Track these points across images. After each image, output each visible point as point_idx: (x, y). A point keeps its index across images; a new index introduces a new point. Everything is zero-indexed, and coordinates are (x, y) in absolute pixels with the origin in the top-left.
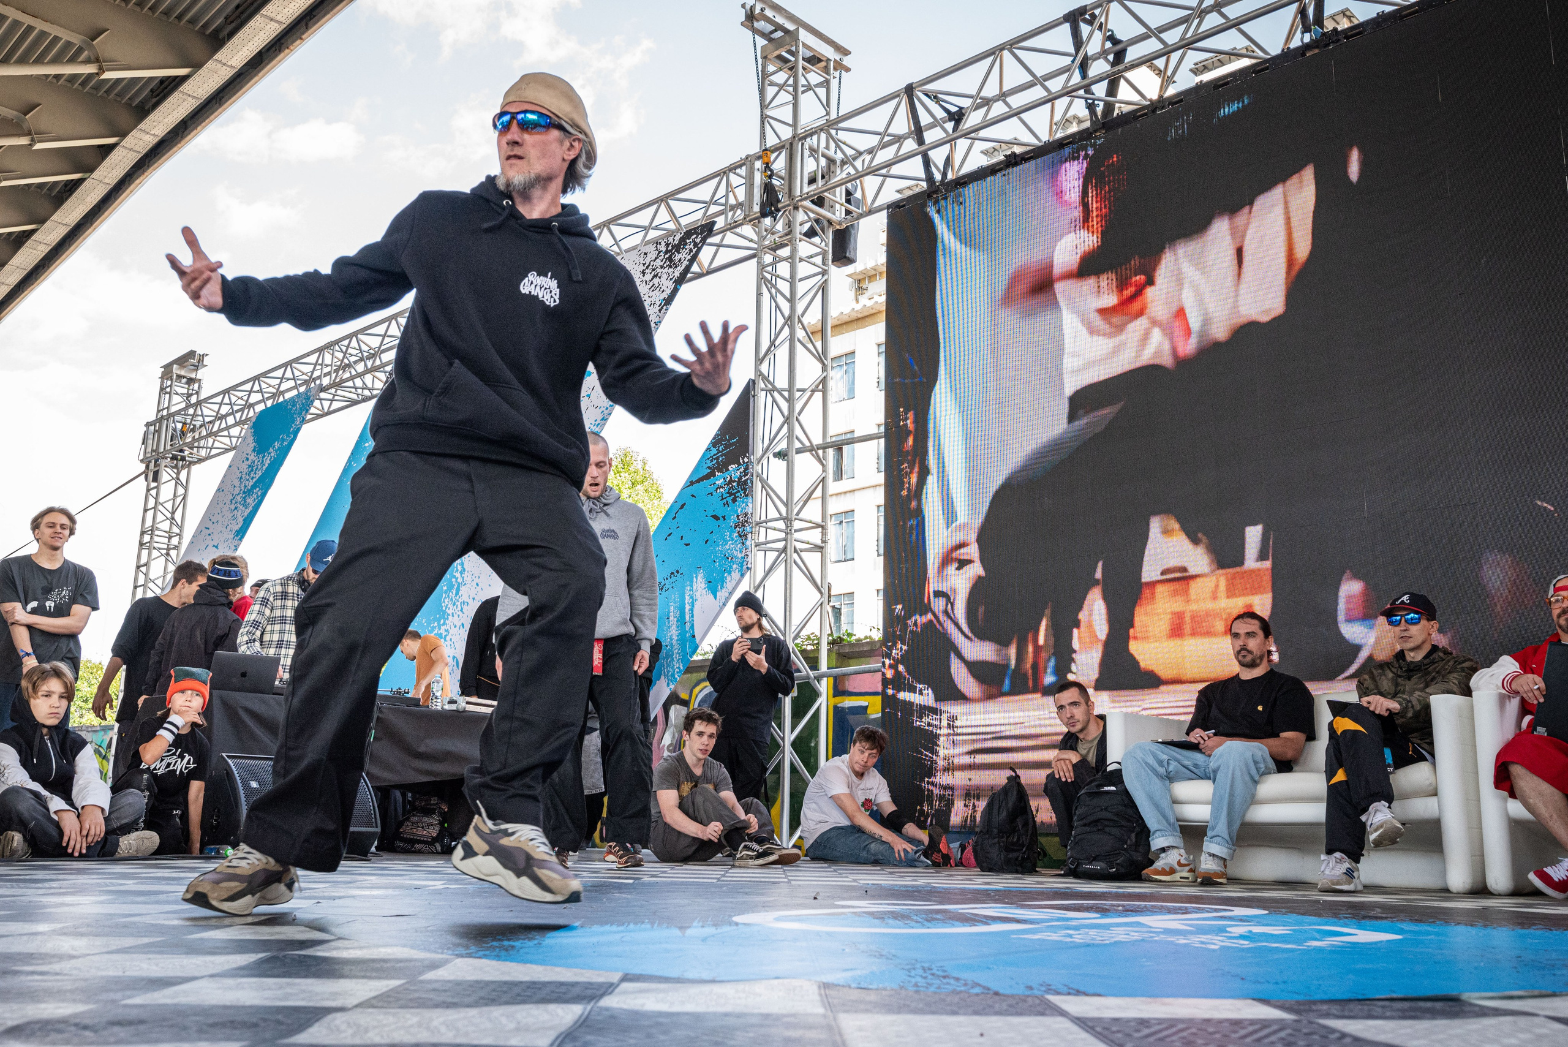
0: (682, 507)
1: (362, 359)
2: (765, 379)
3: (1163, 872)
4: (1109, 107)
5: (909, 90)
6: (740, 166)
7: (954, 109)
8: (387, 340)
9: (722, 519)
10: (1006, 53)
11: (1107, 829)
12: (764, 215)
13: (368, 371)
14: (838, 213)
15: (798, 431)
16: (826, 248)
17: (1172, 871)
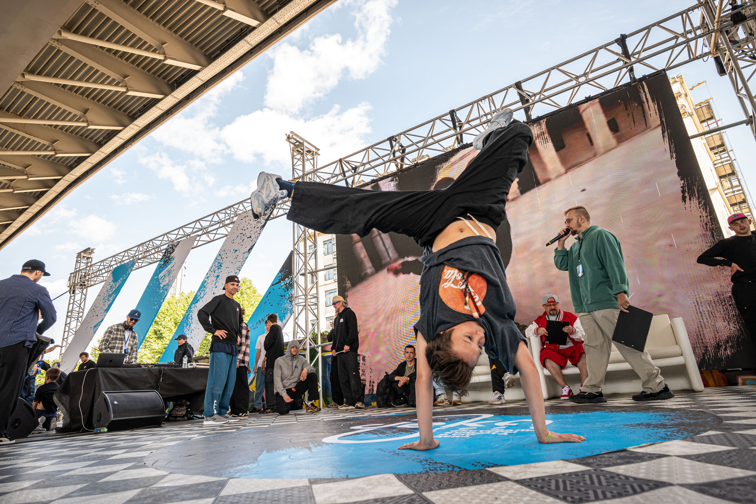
0: (270, 293)
1: (154, 249)
2: (297, 250)
3: (441, 403)
4: (402, 165)
5: (340, 160)
7: (354, 166)
8: (163, 242)
9: (283, 296)
10: (370, 149)
13: (156, 252)
15: (308, 267)
17: (443, 402)
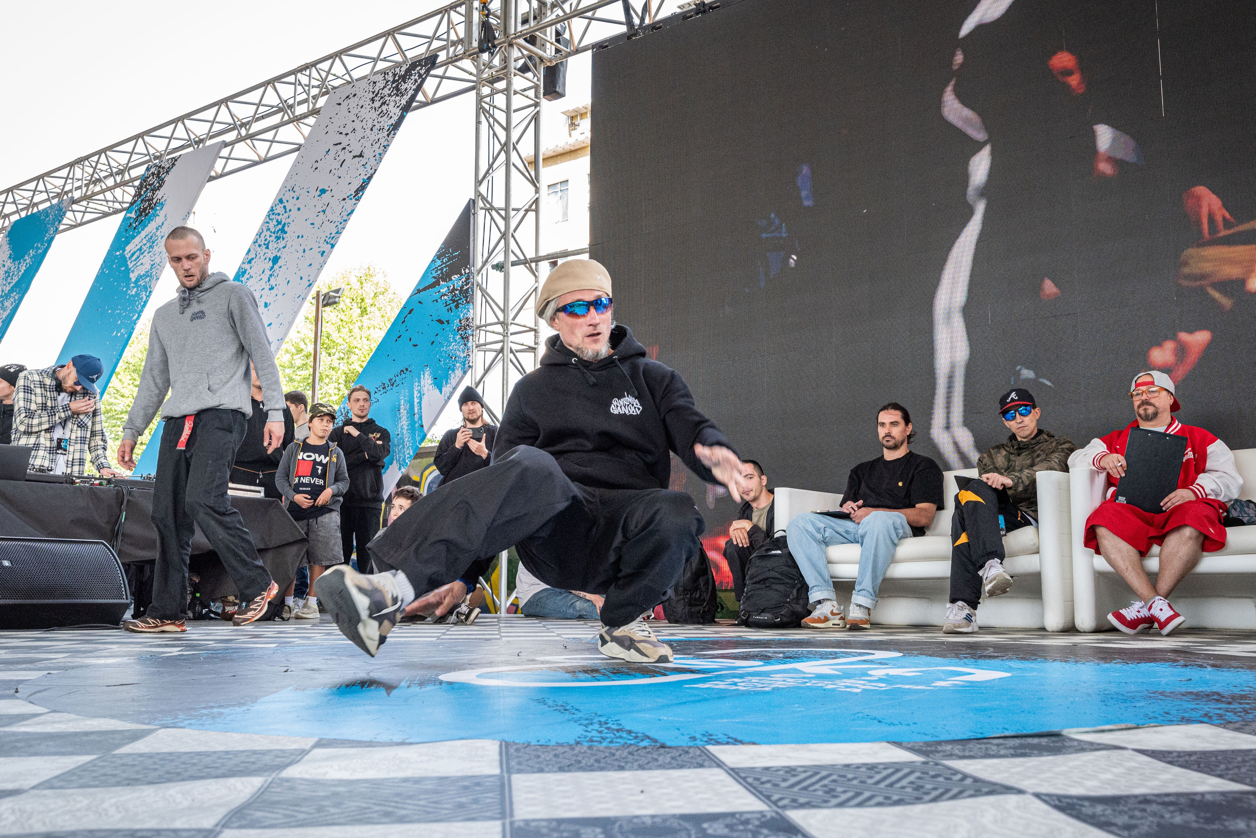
0: (410, 312)
1: (111, 175)
2: (484, 199)
3: (819, 621)
6: (460, 5)
8: (134, 157)
9: (446, 323)
11: (774, 586)
12: (482, 50)
13: (116, 185)
14: (548, 51)
15: (513, 246)
16: (538, 83)
17: (826, 619)
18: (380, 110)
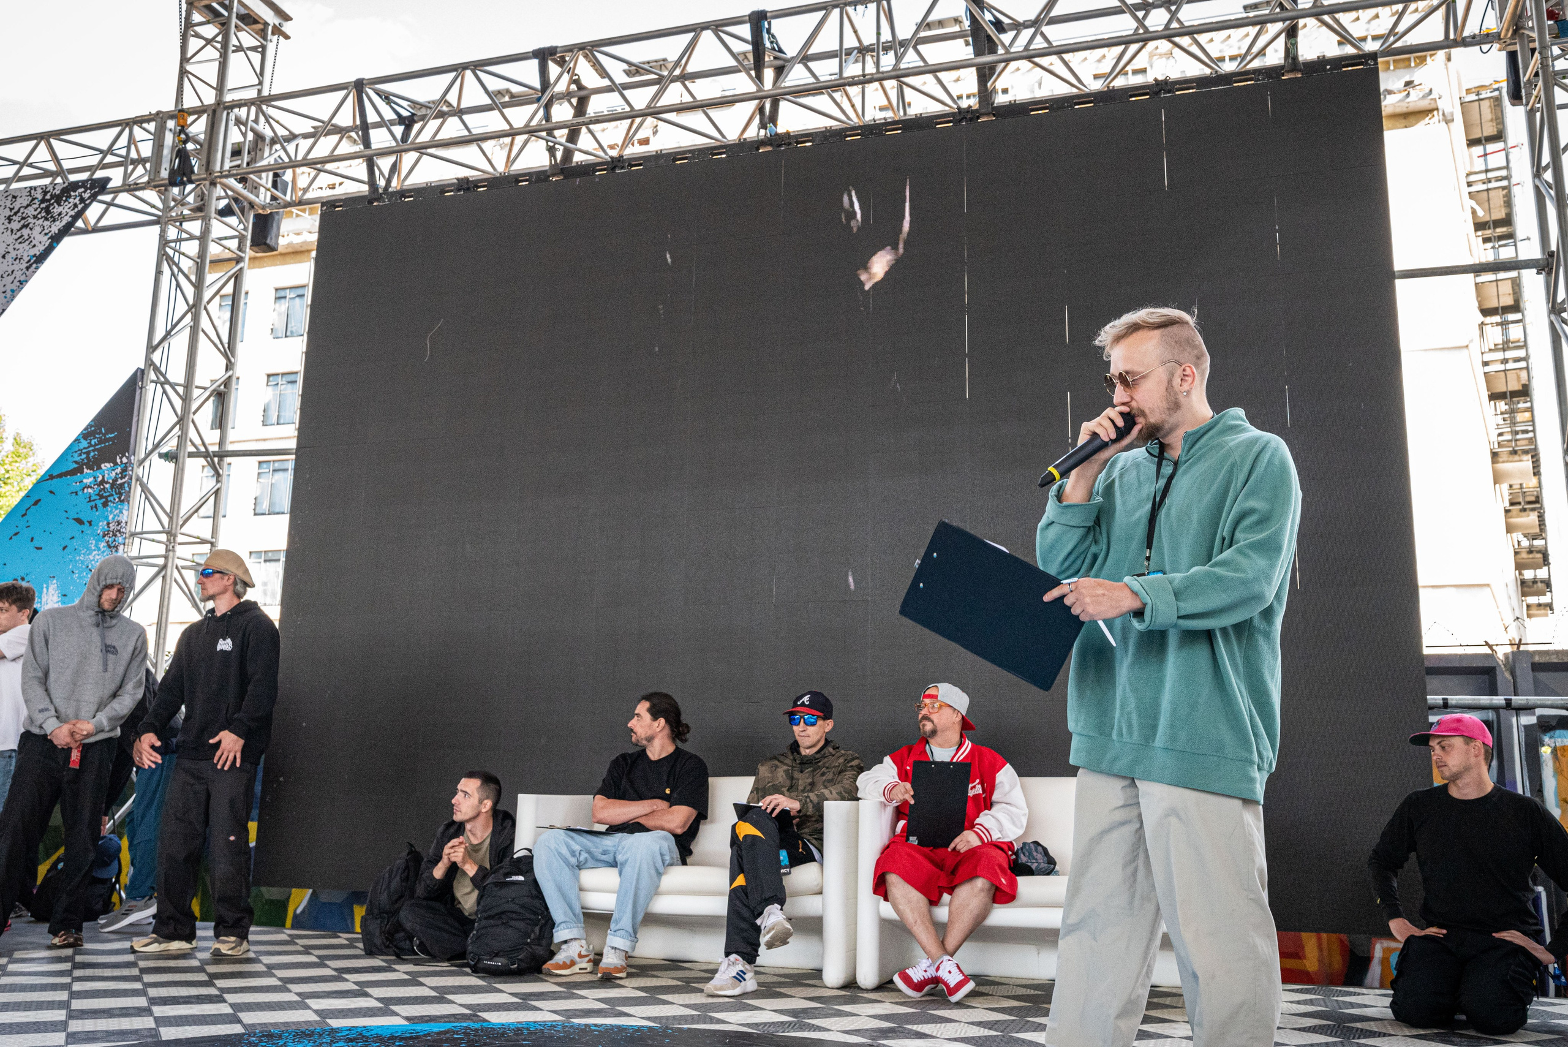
0: (36, 503)
2: (157, 370)
4: (568, 153)
5: (359, 85)
6: (148, 121)
7: (405, 113)
9: (87, 524)
10: (468, 73)
11: (513, 923)
12: (172, 183)
14: (262, 196)
15: (192, 434)
16: (244, 233)
17: (573, 964)
18: (19, 234)
